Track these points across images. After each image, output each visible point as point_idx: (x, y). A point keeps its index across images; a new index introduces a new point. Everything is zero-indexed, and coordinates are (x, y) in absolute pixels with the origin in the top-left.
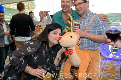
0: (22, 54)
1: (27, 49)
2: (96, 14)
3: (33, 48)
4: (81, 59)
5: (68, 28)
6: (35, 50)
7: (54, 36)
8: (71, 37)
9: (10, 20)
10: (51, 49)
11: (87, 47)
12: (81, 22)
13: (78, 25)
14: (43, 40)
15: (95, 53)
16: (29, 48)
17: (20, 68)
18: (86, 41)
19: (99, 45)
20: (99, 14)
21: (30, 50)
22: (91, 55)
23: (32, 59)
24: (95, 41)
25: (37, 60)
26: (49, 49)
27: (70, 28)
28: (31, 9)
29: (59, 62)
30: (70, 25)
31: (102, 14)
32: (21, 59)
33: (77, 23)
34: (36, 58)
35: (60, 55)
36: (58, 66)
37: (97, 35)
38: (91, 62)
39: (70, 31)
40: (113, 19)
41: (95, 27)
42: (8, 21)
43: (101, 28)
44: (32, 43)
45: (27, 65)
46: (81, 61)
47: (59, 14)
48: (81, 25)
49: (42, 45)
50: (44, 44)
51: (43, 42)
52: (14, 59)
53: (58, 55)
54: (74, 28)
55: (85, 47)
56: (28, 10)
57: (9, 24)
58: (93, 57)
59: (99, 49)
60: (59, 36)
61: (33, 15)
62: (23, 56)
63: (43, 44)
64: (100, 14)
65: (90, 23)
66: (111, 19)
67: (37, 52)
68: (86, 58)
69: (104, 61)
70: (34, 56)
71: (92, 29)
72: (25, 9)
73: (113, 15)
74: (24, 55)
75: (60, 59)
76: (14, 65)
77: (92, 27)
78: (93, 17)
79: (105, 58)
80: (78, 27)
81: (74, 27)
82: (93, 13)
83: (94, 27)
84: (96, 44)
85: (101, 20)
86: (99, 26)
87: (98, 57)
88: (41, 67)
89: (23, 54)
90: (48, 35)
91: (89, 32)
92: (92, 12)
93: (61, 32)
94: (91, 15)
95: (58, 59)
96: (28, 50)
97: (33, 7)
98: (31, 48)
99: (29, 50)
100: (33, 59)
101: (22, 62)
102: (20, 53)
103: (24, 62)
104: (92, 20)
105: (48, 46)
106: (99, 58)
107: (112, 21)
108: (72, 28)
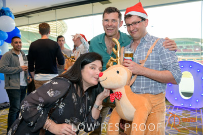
0: (40, 100)
1: (48, 92)
2: (157, 38)
3: (57, 91)
4: (135, 108)
5: (113, 59)
6: (60, 93)
7: (91, 71)
8: (118, 72)
10: (86, 93)
11: (145, 89)
12: (134, 51)
13: (131, 55)
14: (73, 79)
16: (51, 91)
17: (36, 122)
18: (143, 80)
19: (164, 85)
20: (162, 39)
21: (53, 94)
22: (152, 102)
23: (56, 108)
24: (157, 80)
25: (63, 110)
26: (83, 93)
27: (115, 60)
28: (61, 33)
30: (117, 55)
31: (167, 39)
32: (39, 108)
33: (129, 52)
34: (61, 106)
35: (101, 101)
36: (97, 120)
37: (161, 70)
38: (152, 112)
39: (117, 64)
40: (184, 46)
41: (157, 58)
43: (166, 61)
44: (56, 83)
45: (48, 117)
46: (135, 110)
47: (99, 39)
48: (135, 56)
49: (71, 86)
50: (75, 85)
51: (73, 82)
52: (27, 108)
53: (98, 102)
55: (142, 89)
56: (56, 34)
58: (154, 105)
59: (164, 93)
60: (99, 72)
62: (41, 103)
63: (73, 84)
64: (164, 38)
65: (149, 52)
66: (181, 47)
67: (64, 97)
68: (144, 106)
69: (172, 111)
70: (59, 103)
71: (153, 62)
73: (184, 41)
74: (43, 101)
75: (101, 108)
77: (152, 59)
78: (153, 43)
79: (173, 107)
80: (130, 58)
81: (124, 59)
82: (152, 36)
83: (155, 59)
84: (159, 85)
85: (166, 47)
86: (163, 57)
87: (162, 105)
88: (69, 121)
89: (41, 100)
90: (82, 71)
91: (148, 66)
92: (151, 35)
93: (101, 66)
94: (150, 39)
95: (98, 107)
96: (49, 94)
97: (63, 30)
98: (54, 90)
99: (51, 94)
100: (58, 108)
101: (39, 113)
102: (36, 99)
103: (42, 113)
104: (152, 47)
106: (164, 106)
107: (181, 49)
108: (118, 60)
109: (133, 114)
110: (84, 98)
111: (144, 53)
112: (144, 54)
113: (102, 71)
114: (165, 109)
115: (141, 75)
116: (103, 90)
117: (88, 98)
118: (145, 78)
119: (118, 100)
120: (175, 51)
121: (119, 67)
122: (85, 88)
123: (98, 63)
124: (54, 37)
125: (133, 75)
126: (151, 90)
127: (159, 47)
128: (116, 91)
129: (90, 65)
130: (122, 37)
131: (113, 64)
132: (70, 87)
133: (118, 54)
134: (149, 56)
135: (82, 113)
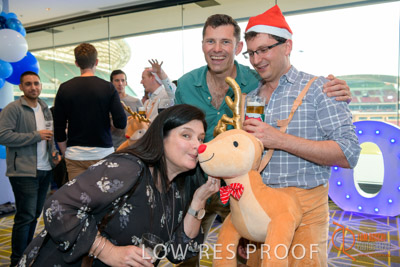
0: (82, 198)
1: (99, 183)
2: (312, 77)
3: (116, 182)
4: (270, 215)
5: (227, 119)
6: (122, 185)
7: (183, 142)
8: (236, 144)
9: (54, 96)
10: (173, 186)
11: (288, 178)
12: (267, 103)
13: (260, 110)
14: (148, 157)
15: (312, 196)
16: (104, 180)
17: (75, 242)
18: (284, 160)
19: (326, 170)
20: (322, 78)
21: (108, 188)
22: (302, 204)
25: (127, 219)
26: (167, 186)
27: (231, 120)
28: (118, 63)
29: (198, 224)
30: (234, 109)
31: (331, 78)
32: (81, 215)
33: (256, 104)
34: (125, 211)
35: (203, 202)
37: (319, 140)
38: (302, 224)
39: (233, 127)
40: (364, 90)
41: (312, 116)
42: (50, 99)
43: (329, 121)
44: (115, 165)
45: (99, 233)
47: (196, 78)
48: (269, 112)
49: (145, 171)
50: (151, 170)
51: (147, 163)
52: (57, 214)
53: (197, 204)
54: (248, 121)
55: (283, 179)
56: (108, 66)
57: (50, 107)
58: (306, 210)
59: (325, 186)
60: (198, 144)
61: (123, 80)
62: (85, 204)
63: (147, 167)
64: (326, 76)
65: (296, 103)
66: (358, 93)
67: (130, 192)
68: (287, 211)
69: (340, 221)
70: (120, 204)
71: (303, 124)
72: (99, 64)
73: (363, 80)
74: (89, 201)
75: (202, 215)
76: (56, 234)
77: (303, 118)
78: (303, 87)
79: (343, 214)
80: (258, 115)
81: (246, 118)
82: (301, 73)
83: (308, 118)
84: (317, 170)
85: (329, 94)
86: (324, 113)
87: (321, 210)
88: (140, 241)
89: (84, 198)
90: (165, 140)
91: (293, 133)
92: (299, 70)
93: (203, 131)
94: (299, 79)
95: (197, 214)
96: (101, 187)
97: (122, 58)
98: (111, 179)
99: (104, 186)
100: (118, 214)
101: (81, 224)
103: (87, 224)
104: (301, 94)
105: (165, 176)
106: (325, 213)
107: (359, 98)
108: (237, 120)
109: (266, 229)
110: (169, 194)
111: (286, 106)
112: (286, 108)
113: (205, 141)
114: (328, 218)
115: (279, 150)
116: (206, 180)
117: (177, 195)
118: (287, 156)
119: (236, 199)
120: (348, 101)
121: (238, 134)
122: (171, 176)
123: (196, 126)
124: (104, 73)
125: (266, 149)
126: (301, 179)
127: (316, 95)
128: (233, 181)
129: (180, 129)
130: (242, 74)
131: (227, 129)
132: (142, 173)
133: (237, 109)
134: (296, 112)
135: (165, 225)
